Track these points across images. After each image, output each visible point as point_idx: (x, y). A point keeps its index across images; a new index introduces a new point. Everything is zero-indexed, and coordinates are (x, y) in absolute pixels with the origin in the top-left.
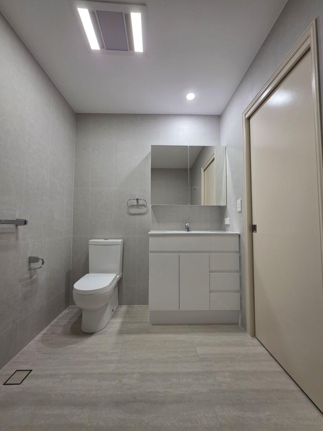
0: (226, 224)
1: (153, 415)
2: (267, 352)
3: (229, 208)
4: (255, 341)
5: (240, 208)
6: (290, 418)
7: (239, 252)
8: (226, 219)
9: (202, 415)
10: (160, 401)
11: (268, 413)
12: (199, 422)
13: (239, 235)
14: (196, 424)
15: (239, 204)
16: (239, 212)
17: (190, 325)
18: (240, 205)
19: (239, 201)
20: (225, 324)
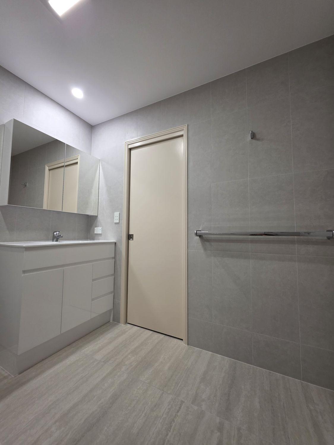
0: (95, 232)
1: (106, 428)
2: (139, 328)
3: (100, 218)
4: (129, 326)
5: (118, 219)
6: (170, 351)
7: (115, 258)
8: (96, 228)
9: (136, 390)
10: (101, 415)
11: (162, 357)
12: (138, 395)
13: (115, 243)
14: (137, 398)
15: (117, 216)
16: (115, 223)
17: (70, 345)
18: (118, 218)
19: (117, 214)
20: (101, 327)
